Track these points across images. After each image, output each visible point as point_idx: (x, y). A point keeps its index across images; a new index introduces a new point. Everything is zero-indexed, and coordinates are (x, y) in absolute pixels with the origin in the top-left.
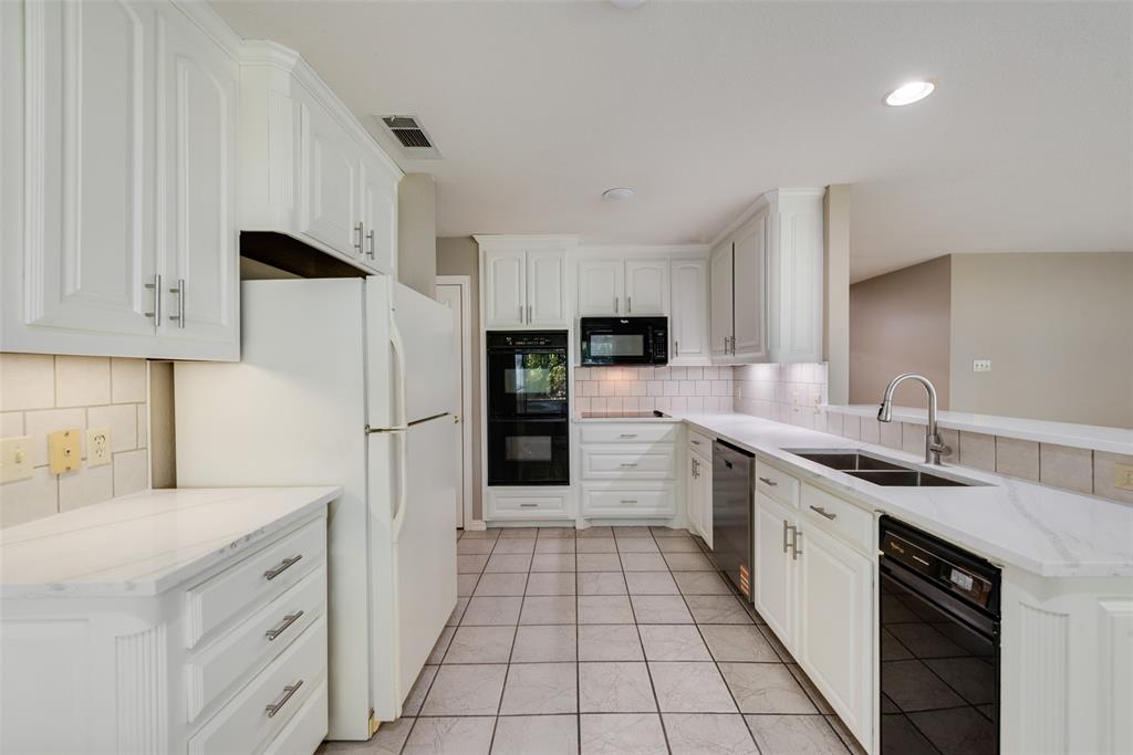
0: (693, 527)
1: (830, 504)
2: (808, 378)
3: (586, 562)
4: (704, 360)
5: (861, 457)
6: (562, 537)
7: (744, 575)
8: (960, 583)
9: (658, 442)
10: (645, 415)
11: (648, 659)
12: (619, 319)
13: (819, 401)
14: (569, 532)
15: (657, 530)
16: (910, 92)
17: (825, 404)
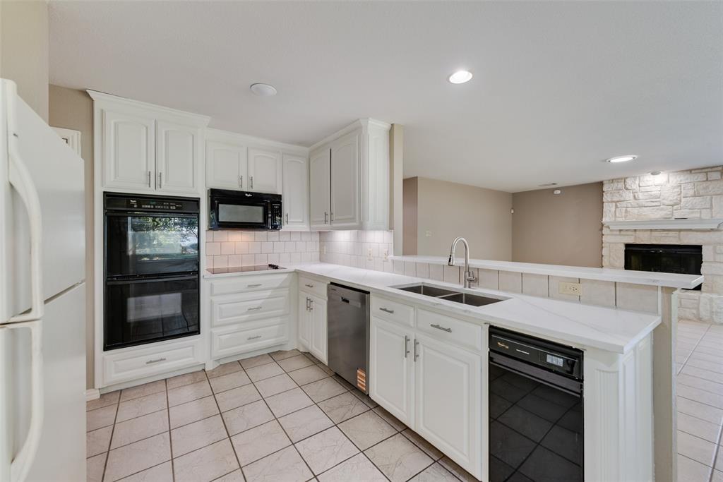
0: (304, 346)
1: (445, 322)
2: (379, 240)
3: (226, 401)
4: (304, 227)
5: (424, 287)
6: (195, 382)
7: (361, 376)
8: (555, 362)
9: (278, 288)
10: (259, 268)
11: (316, 474)
12: (243, 193)
13: (387, 254)
14: (200, 375)
15: (275, 355)
16: (461, 76)
17: (391, 256)
